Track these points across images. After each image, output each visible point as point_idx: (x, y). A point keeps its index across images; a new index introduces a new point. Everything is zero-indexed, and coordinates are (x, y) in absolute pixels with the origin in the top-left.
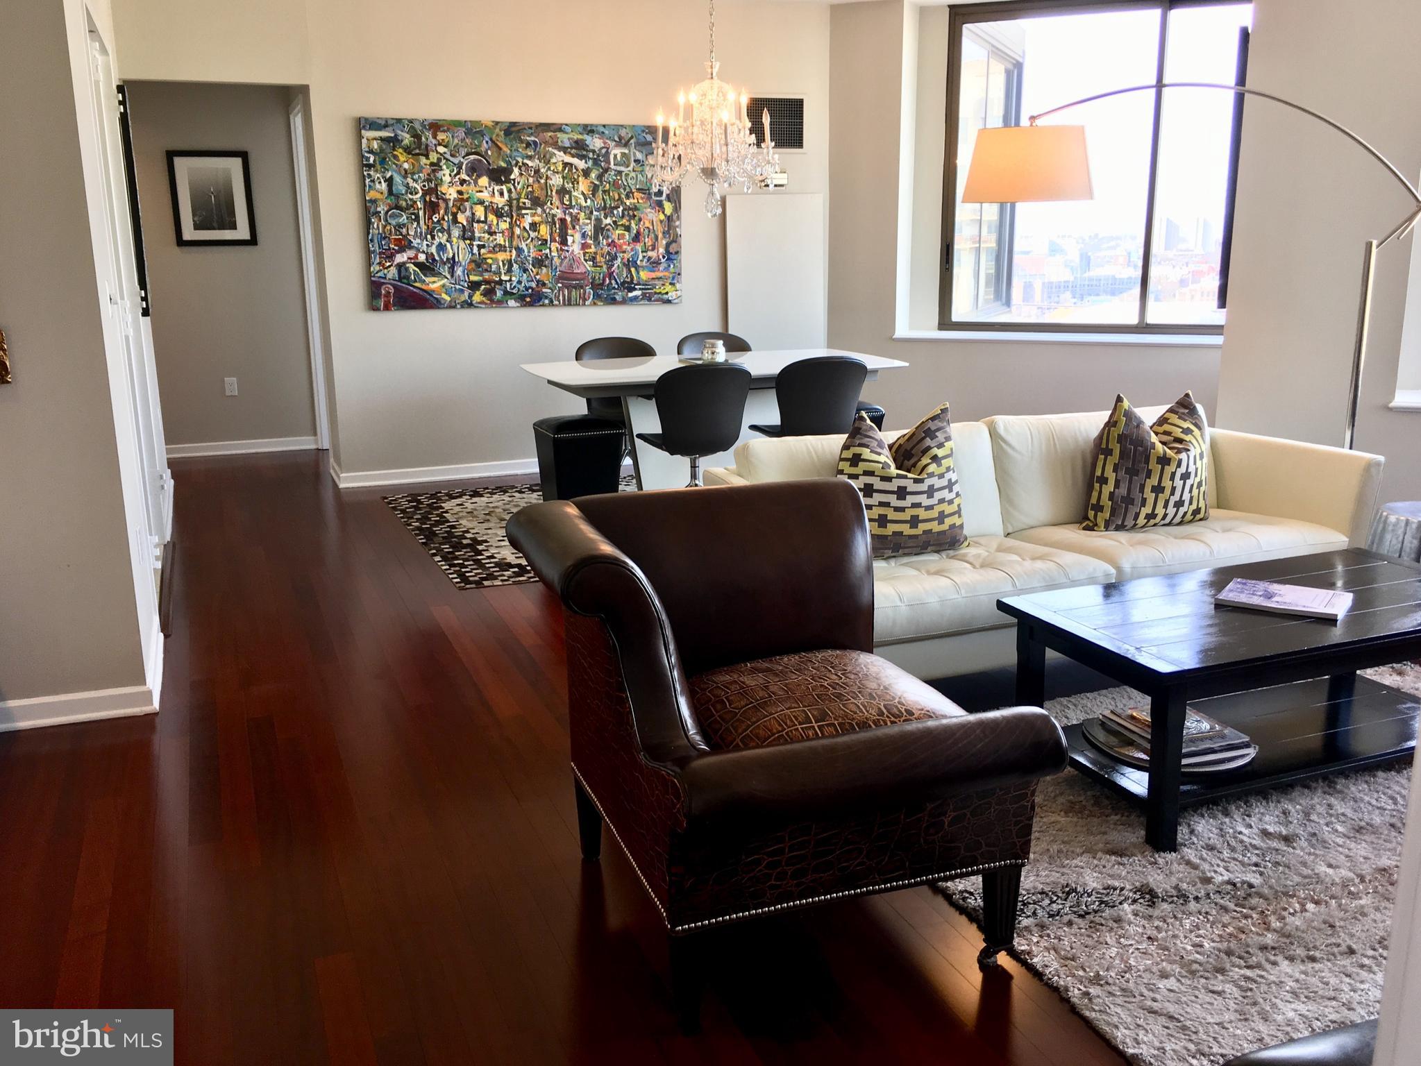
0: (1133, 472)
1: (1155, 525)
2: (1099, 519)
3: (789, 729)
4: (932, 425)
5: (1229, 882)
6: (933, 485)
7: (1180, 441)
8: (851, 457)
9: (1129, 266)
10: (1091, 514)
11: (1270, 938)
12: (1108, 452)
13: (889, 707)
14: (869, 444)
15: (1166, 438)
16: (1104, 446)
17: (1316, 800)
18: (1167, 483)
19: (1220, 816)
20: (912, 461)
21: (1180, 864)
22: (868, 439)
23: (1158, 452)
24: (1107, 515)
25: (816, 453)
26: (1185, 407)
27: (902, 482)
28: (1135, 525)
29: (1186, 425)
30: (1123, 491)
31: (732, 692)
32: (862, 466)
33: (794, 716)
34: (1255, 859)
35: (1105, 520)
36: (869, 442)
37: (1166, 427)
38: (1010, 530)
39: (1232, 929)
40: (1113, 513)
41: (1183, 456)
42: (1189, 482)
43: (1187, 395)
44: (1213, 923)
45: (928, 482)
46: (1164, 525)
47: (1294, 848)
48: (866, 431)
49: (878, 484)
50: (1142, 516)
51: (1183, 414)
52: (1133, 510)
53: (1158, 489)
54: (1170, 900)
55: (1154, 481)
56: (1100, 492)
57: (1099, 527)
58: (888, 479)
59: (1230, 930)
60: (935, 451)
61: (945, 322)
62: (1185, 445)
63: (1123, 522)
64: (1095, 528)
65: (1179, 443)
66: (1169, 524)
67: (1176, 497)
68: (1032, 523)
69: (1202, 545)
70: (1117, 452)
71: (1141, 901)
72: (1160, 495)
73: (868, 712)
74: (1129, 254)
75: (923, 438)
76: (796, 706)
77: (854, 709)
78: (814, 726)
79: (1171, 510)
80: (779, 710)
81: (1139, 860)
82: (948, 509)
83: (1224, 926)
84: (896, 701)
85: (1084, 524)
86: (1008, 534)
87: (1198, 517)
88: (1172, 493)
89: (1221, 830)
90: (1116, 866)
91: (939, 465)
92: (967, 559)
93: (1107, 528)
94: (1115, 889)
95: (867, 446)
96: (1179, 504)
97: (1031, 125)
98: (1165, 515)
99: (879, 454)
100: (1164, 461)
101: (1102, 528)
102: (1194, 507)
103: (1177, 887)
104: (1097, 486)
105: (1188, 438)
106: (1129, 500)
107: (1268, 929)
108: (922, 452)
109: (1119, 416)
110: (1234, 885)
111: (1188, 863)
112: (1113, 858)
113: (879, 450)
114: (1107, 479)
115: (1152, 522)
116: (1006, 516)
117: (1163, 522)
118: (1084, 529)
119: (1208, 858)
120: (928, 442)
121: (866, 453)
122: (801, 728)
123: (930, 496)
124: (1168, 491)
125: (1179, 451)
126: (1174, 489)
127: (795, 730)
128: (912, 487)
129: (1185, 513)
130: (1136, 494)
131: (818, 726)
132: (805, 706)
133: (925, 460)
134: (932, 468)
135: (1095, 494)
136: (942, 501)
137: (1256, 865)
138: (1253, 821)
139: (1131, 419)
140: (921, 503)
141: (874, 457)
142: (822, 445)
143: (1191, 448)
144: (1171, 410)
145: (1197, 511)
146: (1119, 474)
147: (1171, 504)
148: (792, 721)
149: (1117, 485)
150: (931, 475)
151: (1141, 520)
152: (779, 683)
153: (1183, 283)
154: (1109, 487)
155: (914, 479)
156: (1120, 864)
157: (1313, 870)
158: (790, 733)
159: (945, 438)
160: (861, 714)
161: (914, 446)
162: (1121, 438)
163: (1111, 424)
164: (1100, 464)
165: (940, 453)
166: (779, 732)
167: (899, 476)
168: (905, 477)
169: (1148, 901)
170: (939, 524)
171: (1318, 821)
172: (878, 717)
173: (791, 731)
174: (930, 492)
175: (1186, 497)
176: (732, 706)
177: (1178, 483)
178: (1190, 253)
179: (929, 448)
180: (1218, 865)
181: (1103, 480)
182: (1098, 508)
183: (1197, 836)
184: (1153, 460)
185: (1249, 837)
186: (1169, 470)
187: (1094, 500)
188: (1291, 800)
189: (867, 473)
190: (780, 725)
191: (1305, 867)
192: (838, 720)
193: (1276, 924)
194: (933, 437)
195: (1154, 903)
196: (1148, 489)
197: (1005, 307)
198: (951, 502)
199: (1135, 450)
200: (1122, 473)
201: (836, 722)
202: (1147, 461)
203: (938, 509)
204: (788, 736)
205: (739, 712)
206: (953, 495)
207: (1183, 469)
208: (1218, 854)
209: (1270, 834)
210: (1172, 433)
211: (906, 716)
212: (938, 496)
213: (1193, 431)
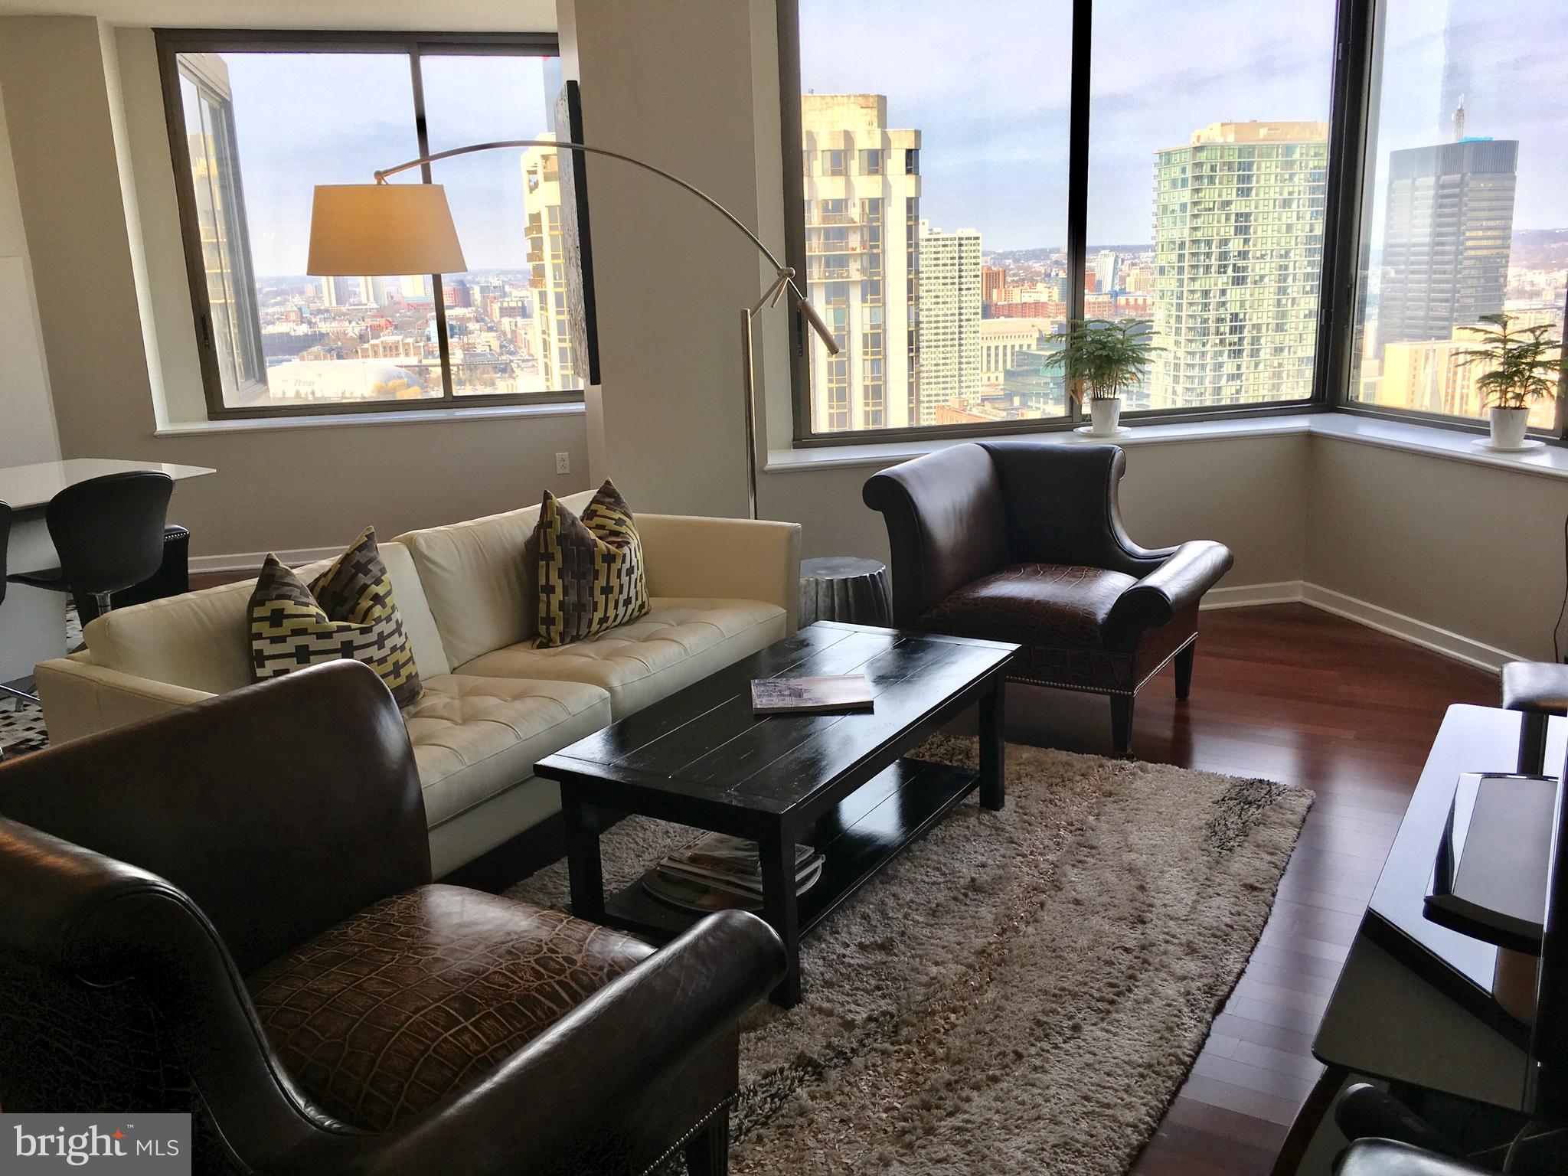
0: (580, 575)
1: (607, 629)
2: (553, 634)
3: (436, 1043)
4: (360, 557)
5: (870, 1019)
6: (382, 632)
7: (617, 534)
8: (269, 614)
9: (302, 322)
10: (542, 629)
11: (944, 1073)
12: (549, 557)
13: (542, 962)
14: (289, 594)
15: (602, 532)
16: (542, 550)
17: (881, 895)
18: (615, 582)
19: (815, 943)
20: (347, 607)
21: (814, 1016)
22: (288, 588)
23: (601, 549)
24: (561, 628)
25: (205, 613)
26: (608, 495)
27: (346, 636)
28: (589, 632)
29: (617, 516)
30: (573, 598)
31: (312, 1012)
32: (288, 625)
33: (431, 1021)
34: (873, 982)
35: (560, 633)
36: (288, 591)
37: (597, 521)
38: (456, 665)
39: (905, 1075)
40: (566, 622)
41: (626, 550)
42: (634, 577)
43: (608, 482)
44: (886, 1075)
45: (377, 629)
46: (615, 626)
47: (896, 955)
48: (282, 577)
49: (314, 644)
50: (596, 621)
51: (610, 503)
52: (586, 617)
53: (607, 590)
54: (832, 1064)
55: (602, 582)
56: (548, 603)
57: (555, 643)
58: (327, 635)
59: (904, 1076)
60: (375, 589)
61: (216, 410)
62: (623, 537)
63: (578, 632)
64: (551, 645)
65: (617, 537)
66: (620, 624)
67: (624, 596)
68: (480, 651)
69: (675, 644)
70: (559, 556)
71: (807, 1077)
72: (610, 595)
73: (522, 978)
74: (300, 309)
75: (356, 575)
76: (424, 1004)
77: (502, 980)
78: (466, 1027)
79: (621, 610)
80: (403, 1018)
81: (775, 1027)
82: (402, 657)
83: (897, 1073)
84: (545, 950)
85: (538, 642)
86: (454, 669)
87: (644, 611)
88: (621, 592)
89: (824, 958)
90: (759, 1044)
91: (384, 606)
92: (439, 713)
93: (563, 643)
94: (775, 1073)
95: (289, 598)
96: (627, 602)
97: (379, 183)
98: (616, 616)
99: (307, 605)
100: (609, 558)
101: (559, 644)
102: (639, 602)
103: (829, 1046)
104: (543, 596)
105: (623, 529)
106: (580, 607)
107: (935, 1061)
108: (358, 593)
109: (553, 516)
110: (876, 1020)
111: (821, 1010)
112: (752, 1035)
113: (305, 600)
114: (554, 587)
115: (605, 625)
116: (449, 649)
117: (614, 624)
118: (539, 647)
119: (835, 997)
120: (362, 579)
121: (290, 607)
122: (450, 1035)
123: (381, 647)
124: (616, 590)
125: (620, 545)
126: (621, 586)
127: (443, 1041)
128: (358, 639)
129: (633, 610)
130: (587, 598)
131: (471, 1024)
132: (436, 1001)
133: (365, 603)
134: (378, 611)
135: (543, 607)
136: (394, 649)
137: (878, 988)
138: (844, 937)
139: (565, 516)
140: (372, 657)
141: (303, 610)
142: (212, 603)
143: (631, 540)
144: (595, 501)
145: (642, 606)
146: (566, 580)
147: (621, 603)
148: (432, 1030)
149: (565, 593)
150: (378, 620)
151: (595, 627)
152: (372, 975)
153: (362, 338)
154: (558, 596)
155: (360, 629)
156: (759, 1039)
157: (927, 974)
158: (440, 1050)
159: (380, 570)
160: (516, 986)
161: (346, 586)
162: (561, 539)
163: (544, 524)
164: (542, 572)
165: (380, 590)
166: (422, 1054)
167: (341, 629)
168: (349, 629)
169: (813, 1075)
170: (395, 679)
171: (895, 916)
172: (539, 982)
173: (439, 1045)
174: (380, 642)
175: (633, 593)
176: (327, 1036)
177: (625, 579)
178: (364, 307)
179: (366, 587)
180: (848, 1003)
181: (550, 589)
182: (550, 621)
183: (810, 976)
184: (598, 560)
185: (852, 958)
186: (615, 567)
187: (542, 613)
188: (862, 901)
189: (297, 632)
190: (420, 1042)
191: (918, 973)
192: (492, 1006)
193: (941, 1052)
194: (367, 572)
195: (820, 1074)
196: (597, 592)
197: (260, 386)
198: (403, 648)
199: (578, 549)
200: (569, 579)
201: (491, 1010)
202: (592, 561)
203: (391, 660)
204: (439, 1054)
205: (345, 1040)
206: (403, 639)
207: (627, 565)
208: (841, 989)
209: (868, 946)
210: (605, 526)
211: (570, 968)
212: (389, 643)
213: (625, 522)
